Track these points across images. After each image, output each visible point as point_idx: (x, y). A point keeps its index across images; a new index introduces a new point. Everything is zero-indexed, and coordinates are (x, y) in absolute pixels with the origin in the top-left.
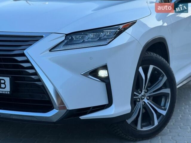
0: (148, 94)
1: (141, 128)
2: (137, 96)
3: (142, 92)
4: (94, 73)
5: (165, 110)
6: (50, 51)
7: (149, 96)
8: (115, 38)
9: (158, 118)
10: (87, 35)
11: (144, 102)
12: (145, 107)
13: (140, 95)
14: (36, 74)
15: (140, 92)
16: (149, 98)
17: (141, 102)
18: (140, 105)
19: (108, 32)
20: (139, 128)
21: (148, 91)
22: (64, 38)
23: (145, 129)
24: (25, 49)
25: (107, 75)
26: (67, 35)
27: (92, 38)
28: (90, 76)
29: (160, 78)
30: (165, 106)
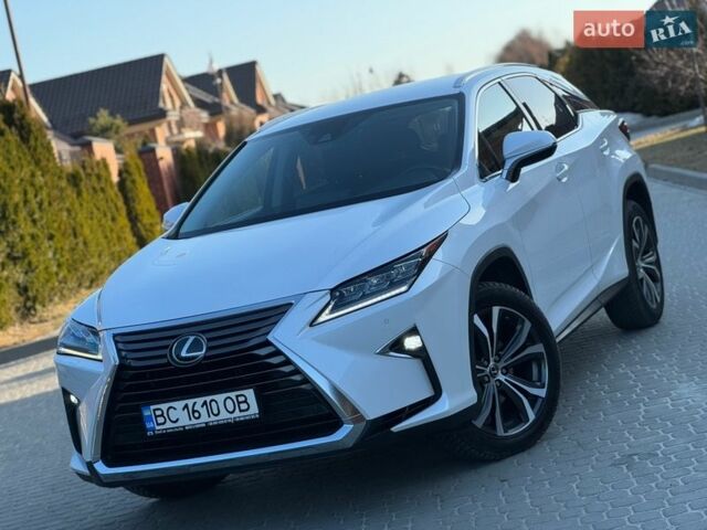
0: (501, 365)
1: (506, 431)
2: (483, 371)
3: (489, 363)
4: (397, 346)
5: (543, 387)
6: (311, 325)
7: (504, 367)
8: (418, 274)
9: (533, 407)
10: (366, 281)
11: (499, 380)
12: (502, 389)
13: (488, 370)
14: (298, 371)
15: (486, 363)
16: (506, 371)
17: (493, 380)
18: (492, 387)
19: (402, 267)
20: (500, 432)
21: (500, 357)
22: (328, 298)
23: (512, 432)
24: (268, 333)
25: (420, 345)
26: (332, 291)
27: (376, 285)
28: (392, 353)
29: (519, 327)
30: (540, 379)
